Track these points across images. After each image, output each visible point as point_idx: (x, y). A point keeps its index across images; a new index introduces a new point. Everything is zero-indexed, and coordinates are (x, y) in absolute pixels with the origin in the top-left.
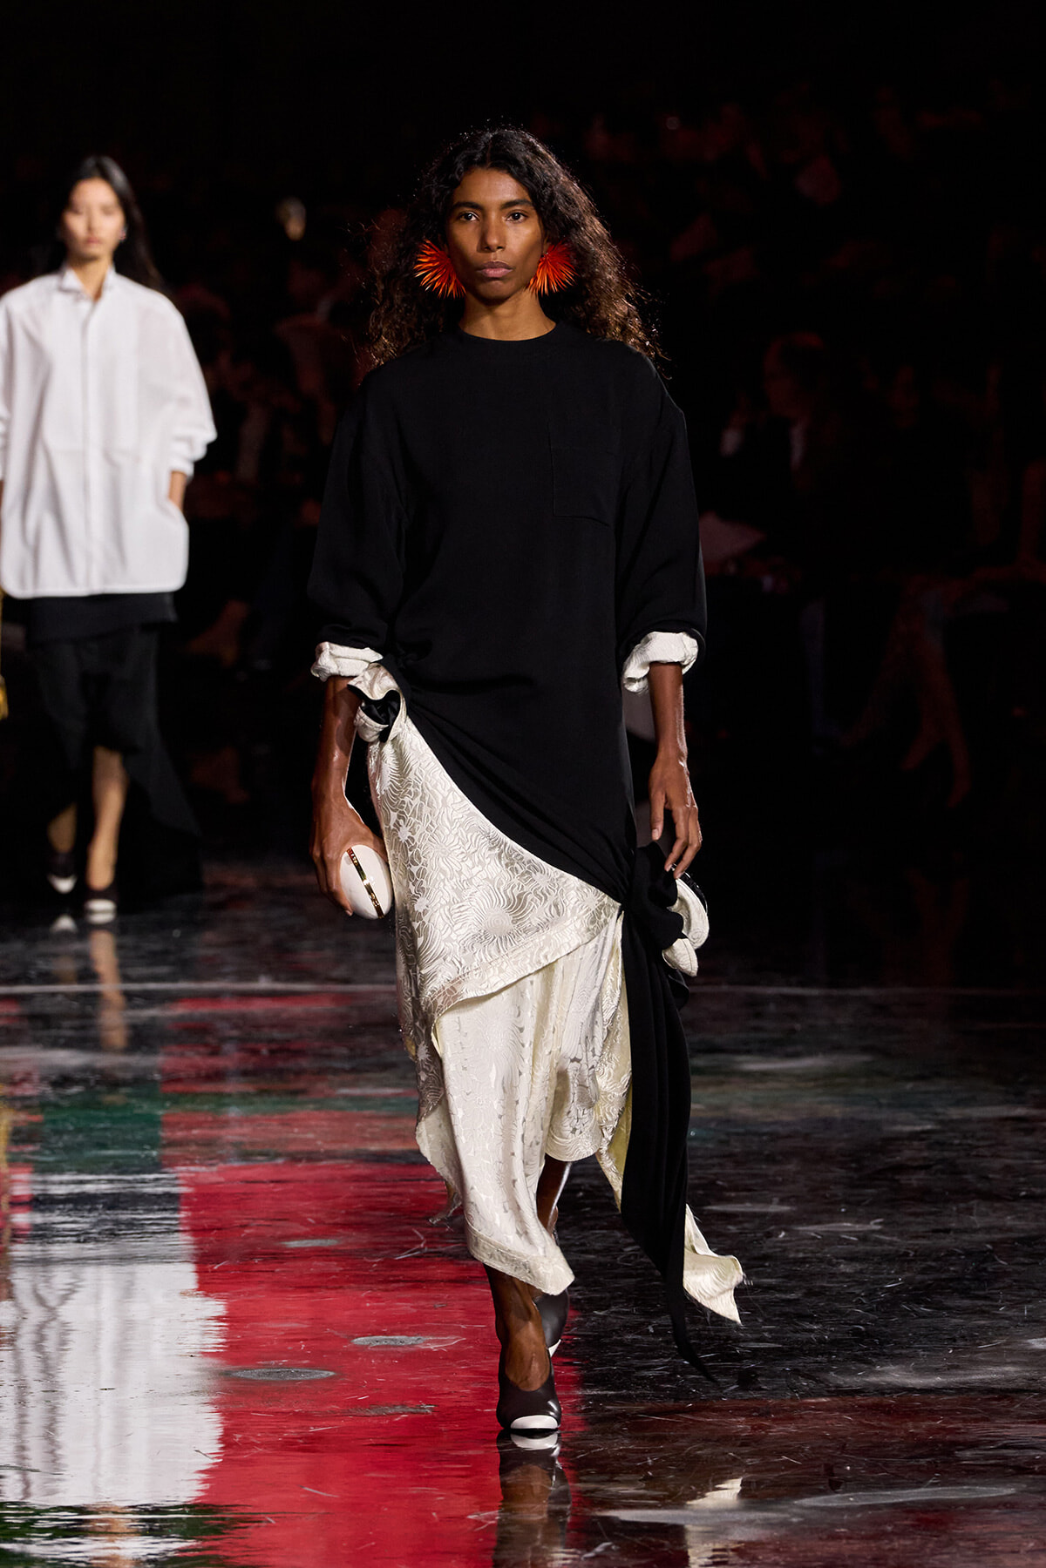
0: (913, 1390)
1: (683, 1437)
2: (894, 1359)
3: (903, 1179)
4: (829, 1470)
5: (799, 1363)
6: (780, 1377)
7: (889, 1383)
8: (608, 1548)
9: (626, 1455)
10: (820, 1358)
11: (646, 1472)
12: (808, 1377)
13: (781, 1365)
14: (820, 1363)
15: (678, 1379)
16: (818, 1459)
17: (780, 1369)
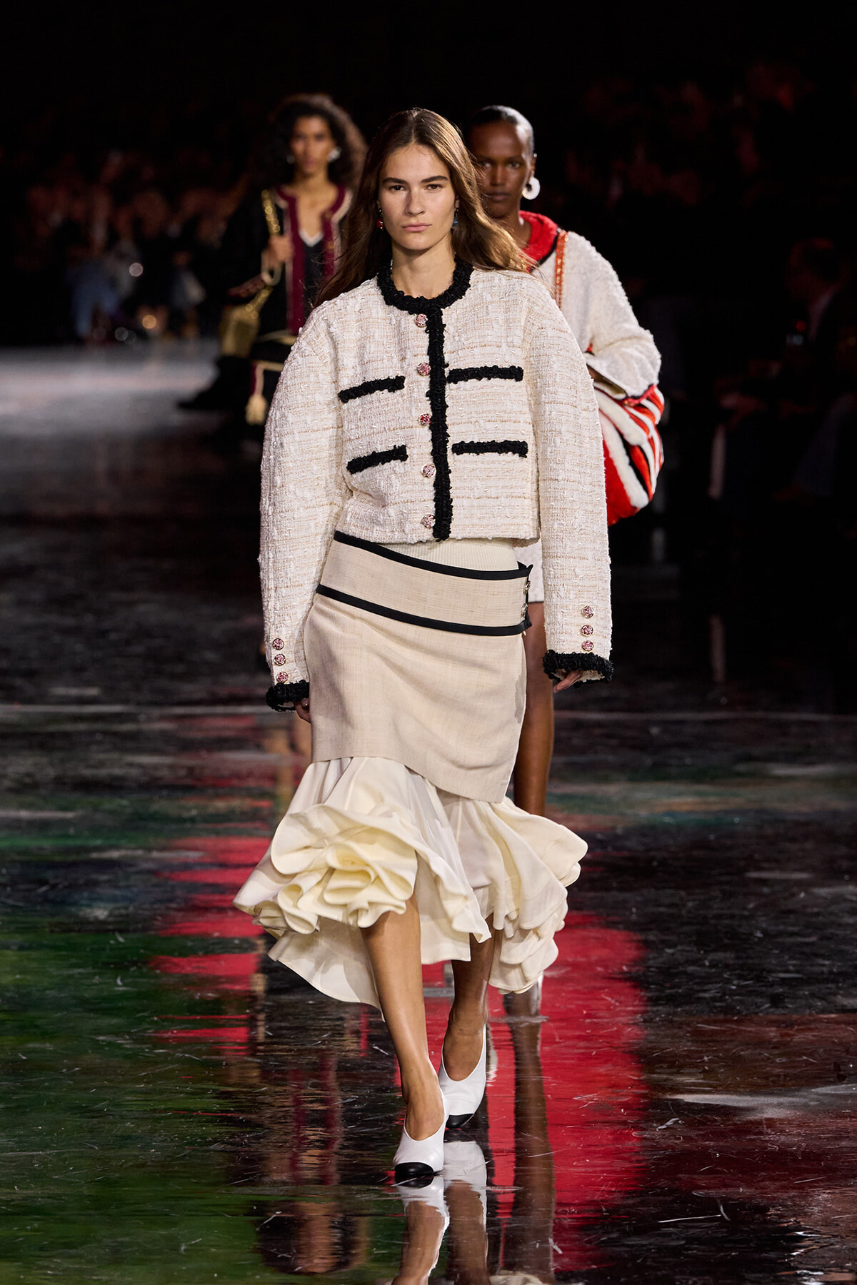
1: (731, 1041)
4: (837, 1067)
5: (815, 988)
6: (800, 998)
8: (676, 1122)
9: (689, 1054)
10: (830, 985)
11: (703, 1066)
12: (822, 999)
13: (802, 990)
14: (831, 989)
15: (727, 1000)
16: (828, 1059)
17: (801, 993)
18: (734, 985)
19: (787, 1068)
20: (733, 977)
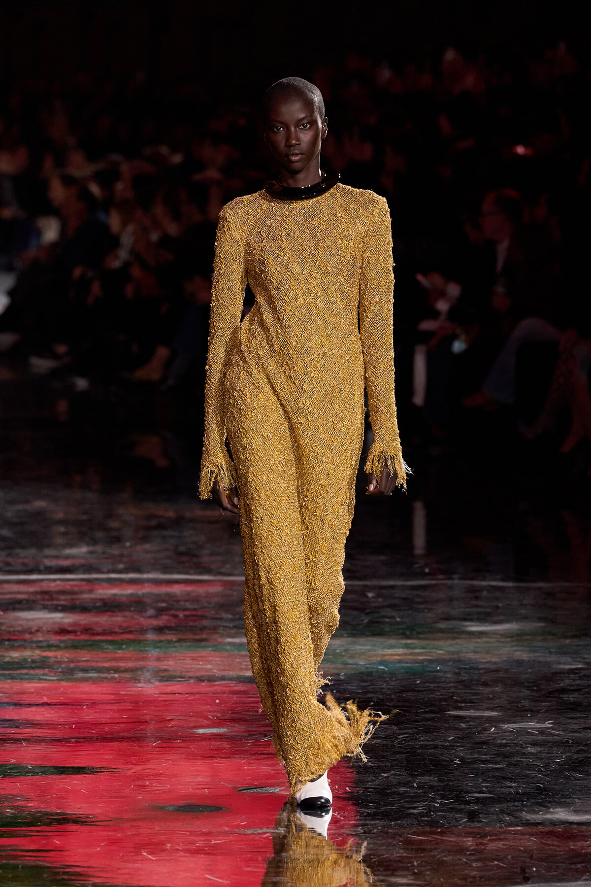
0: (572, 823)
1: (435, 849)
2: (561, 804)
3: (565, 697)
4: (523, 870)
5: (504, 806)
6: (492, 814)
7: (558, 819)
9: (401, 860)
10: (516, 804)
11: (413, 870)
12: (509, 814)
13: (492, 807)
14: (517, 806)
15: (432, 815)
16: (516, 863)
17: (493, 809)
18: (438, 803)
19: (482, 871)
20: (437, 797)
